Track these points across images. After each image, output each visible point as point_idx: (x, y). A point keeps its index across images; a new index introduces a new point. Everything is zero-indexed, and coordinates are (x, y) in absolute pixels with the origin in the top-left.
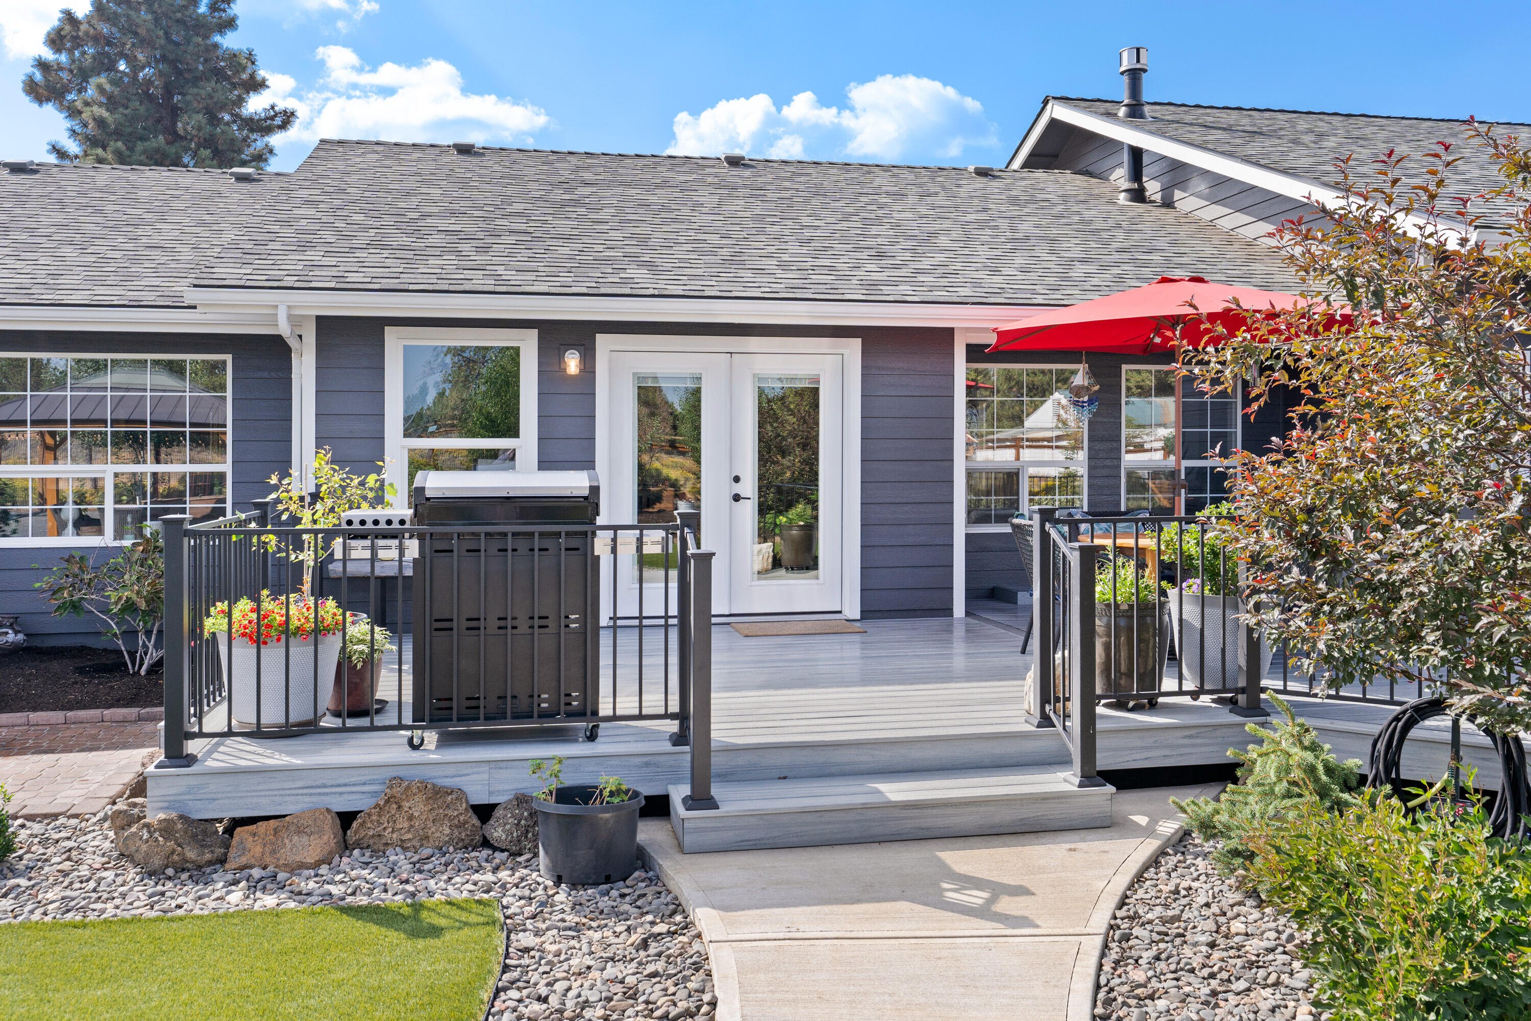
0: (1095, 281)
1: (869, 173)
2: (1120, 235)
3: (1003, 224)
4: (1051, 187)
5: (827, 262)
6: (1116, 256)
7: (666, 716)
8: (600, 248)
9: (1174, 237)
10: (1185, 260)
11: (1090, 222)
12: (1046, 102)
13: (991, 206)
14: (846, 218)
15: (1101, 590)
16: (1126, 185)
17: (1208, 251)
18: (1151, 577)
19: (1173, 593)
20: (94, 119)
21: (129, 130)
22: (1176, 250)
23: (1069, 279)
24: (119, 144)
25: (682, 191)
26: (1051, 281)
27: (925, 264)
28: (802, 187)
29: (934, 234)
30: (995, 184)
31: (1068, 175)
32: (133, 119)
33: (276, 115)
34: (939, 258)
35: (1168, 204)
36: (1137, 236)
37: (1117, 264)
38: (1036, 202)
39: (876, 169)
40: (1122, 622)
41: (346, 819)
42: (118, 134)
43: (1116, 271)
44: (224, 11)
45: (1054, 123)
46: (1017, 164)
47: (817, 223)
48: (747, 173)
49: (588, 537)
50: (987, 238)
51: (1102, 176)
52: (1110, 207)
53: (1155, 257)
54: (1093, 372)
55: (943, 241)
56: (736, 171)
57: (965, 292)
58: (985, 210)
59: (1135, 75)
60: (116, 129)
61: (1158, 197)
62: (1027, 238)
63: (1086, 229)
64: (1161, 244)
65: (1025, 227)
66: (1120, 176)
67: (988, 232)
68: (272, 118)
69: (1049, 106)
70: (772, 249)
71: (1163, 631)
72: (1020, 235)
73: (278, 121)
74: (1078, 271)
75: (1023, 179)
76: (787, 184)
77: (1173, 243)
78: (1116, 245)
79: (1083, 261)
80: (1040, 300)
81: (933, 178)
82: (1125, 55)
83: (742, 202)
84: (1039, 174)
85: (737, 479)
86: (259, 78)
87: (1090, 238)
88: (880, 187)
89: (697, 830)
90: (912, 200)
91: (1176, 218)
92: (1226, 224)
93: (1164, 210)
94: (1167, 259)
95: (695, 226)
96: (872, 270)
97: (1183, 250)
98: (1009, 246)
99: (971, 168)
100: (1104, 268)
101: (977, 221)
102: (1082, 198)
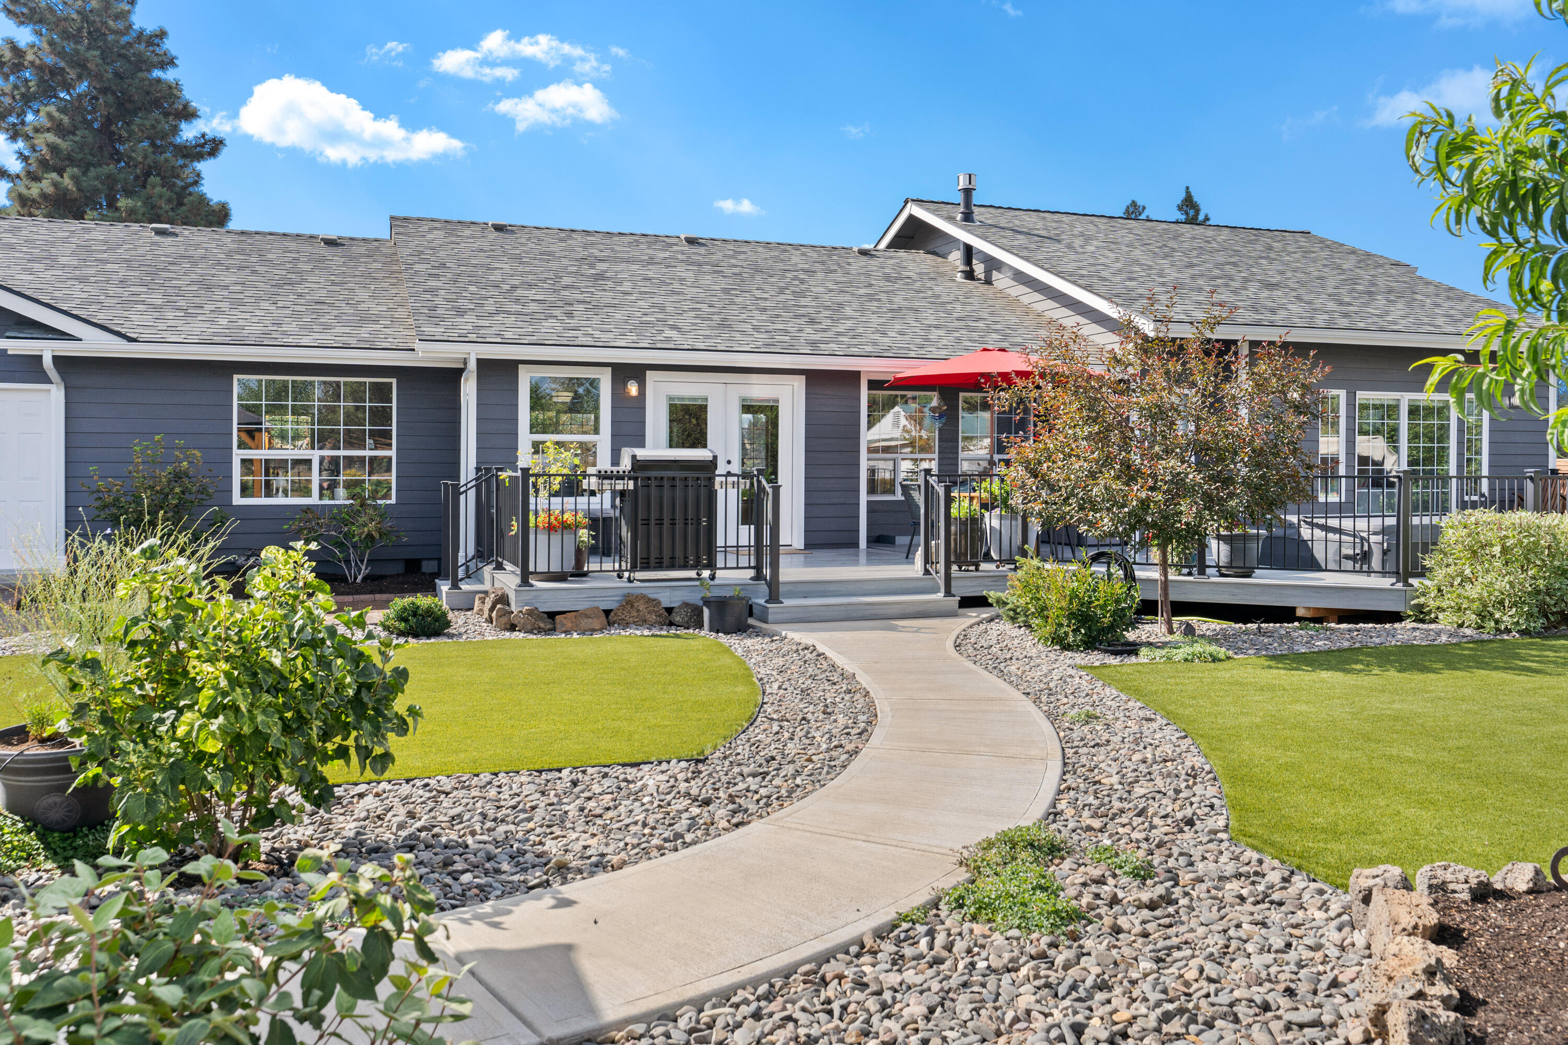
0: (944, 342)
1: (786, 251)
2: (958, 306)
3: (883, 296)
4: (911, 266)
5: (781, 327)
6: (957, 324)
7: (750, 567)
8: (639, 314)
9: (992, 309)
10: (998, 327)
11: (938, 296)
12: (906, 202)
13: (874, 282)
14: (781, 291)
15: (954, 512)
16: (962, 268)
17: (1014, 320)
18: (976, 505)
19: (987, 514)
20: (48, 145)
21: (80, 156)
22: (993, 319)
23: (928, 340)
24: (75, 169)
25: (667, 267)
26: (918, 341)
27: (841, 328)
28: (744, 264)
29: (841, 305)
30: (874, 262)
31: (921, 255)
32: (81, 146)
33: (205, 143)
34: (849, 324)
35: (988, 282)
36: (969, 308)
37: (957, 329)
38: (901, 279)
39: (789, 248)
40: (963, 528)
41: (607, 612)
42: (70, 159)
43: (956, 334)
44: (158, 45)
45: (912, 219)
46: (883, 245)
47: (765, 295)
48: (702, 250)
49: (711, 480)
50: (875, 309)
51: (944, 256)
52: (951, 284)
53: (980, 324)
54: (943, 397)
55: (848, 311)
56: (695, 249)
57: (869, 349)
58: (870, 285)
59: (968, 192)
60: (69, 155)
61: (982, 276)
62: (900, 309)
63: (937, 303)
64: (985, 315)
65: (898, 300)
66: (956, 257)
67: (875, 304)
68: (202, 146)
69: (909, 205)
70: (744, 316)
71: (983, 532)
72: (895, 307)
73: (207, 148)
74: (934, 334)
75: (891, 258)
76: (734, 261)
77: (991, 314)
78: (956, 315)
79: (936, 327)
80: (913, 354)
81: (830, 256)
82: (961, 178)
83: (709, 277)
84: (902, 253)
85: (729, 462)
86: (190, 110)
87: (940, 309)
88: (796, 264)
89: (774, 613)
90: (820, 275)
91: (995, 293)
92: (1025, 300)
93: (986, 286)
94: (988, 326)
95: (688, 297)
96: (809, 333)
97: (998, 319)
98: (889, 315)
99: (855, 249)
100: (949, 332)
101: (868, 295)
102: (932, 276)
